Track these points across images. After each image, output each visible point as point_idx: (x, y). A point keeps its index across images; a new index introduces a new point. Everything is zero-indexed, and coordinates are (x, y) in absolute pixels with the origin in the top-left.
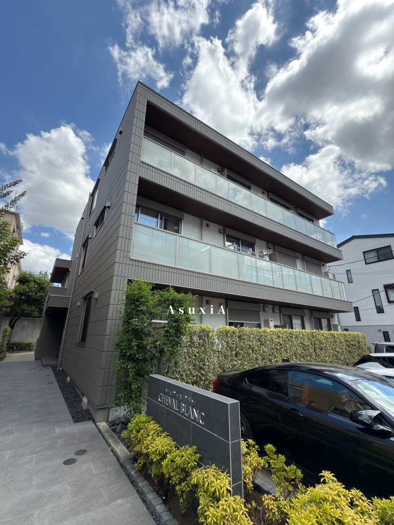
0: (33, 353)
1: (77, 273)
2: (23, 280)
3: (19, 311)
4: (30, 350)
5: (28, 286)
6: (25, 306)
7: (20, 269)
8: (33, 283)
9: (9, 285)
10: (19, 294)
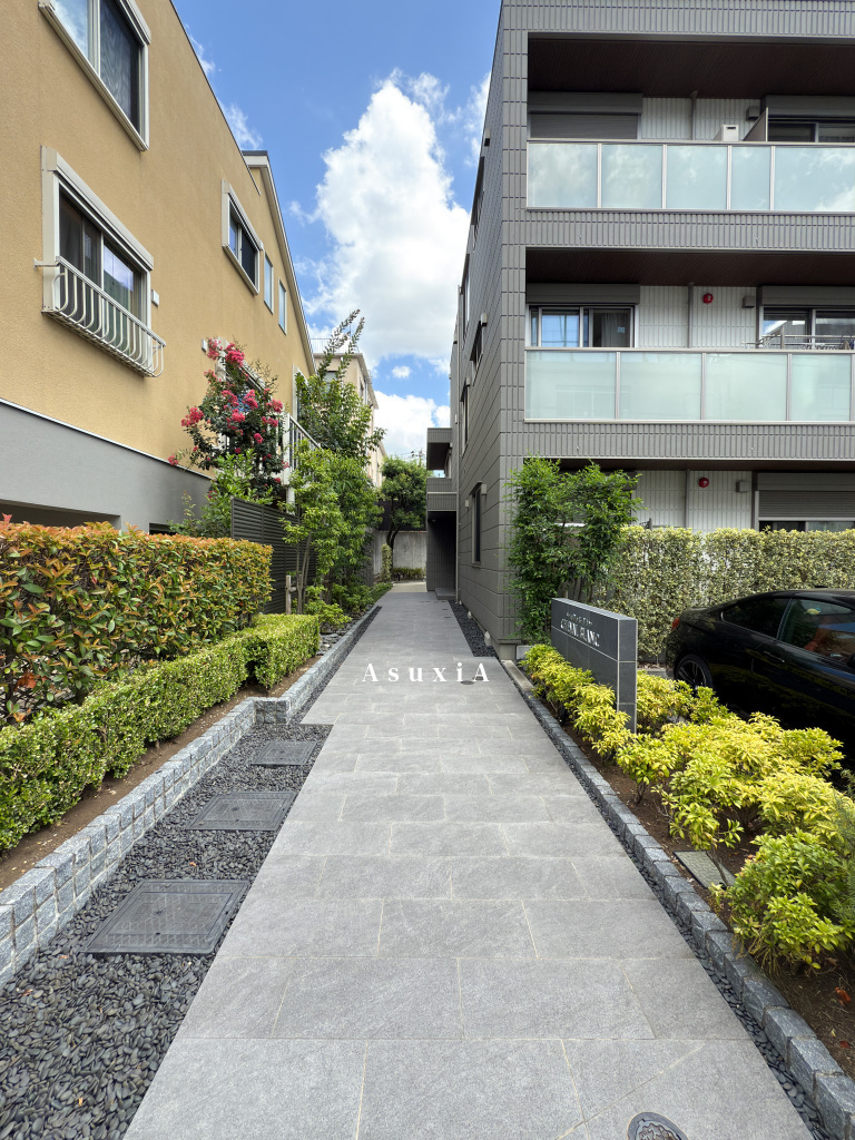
0: (424, 583)
1: (460, 453)
2: (390, 472)
3: (394, 521)
4: (420, 579)
5: (398, 481)
6: (400, 513)
7: (383, 454)
8: (403, 475)
9: (374, 481)
10: (389, 494)
